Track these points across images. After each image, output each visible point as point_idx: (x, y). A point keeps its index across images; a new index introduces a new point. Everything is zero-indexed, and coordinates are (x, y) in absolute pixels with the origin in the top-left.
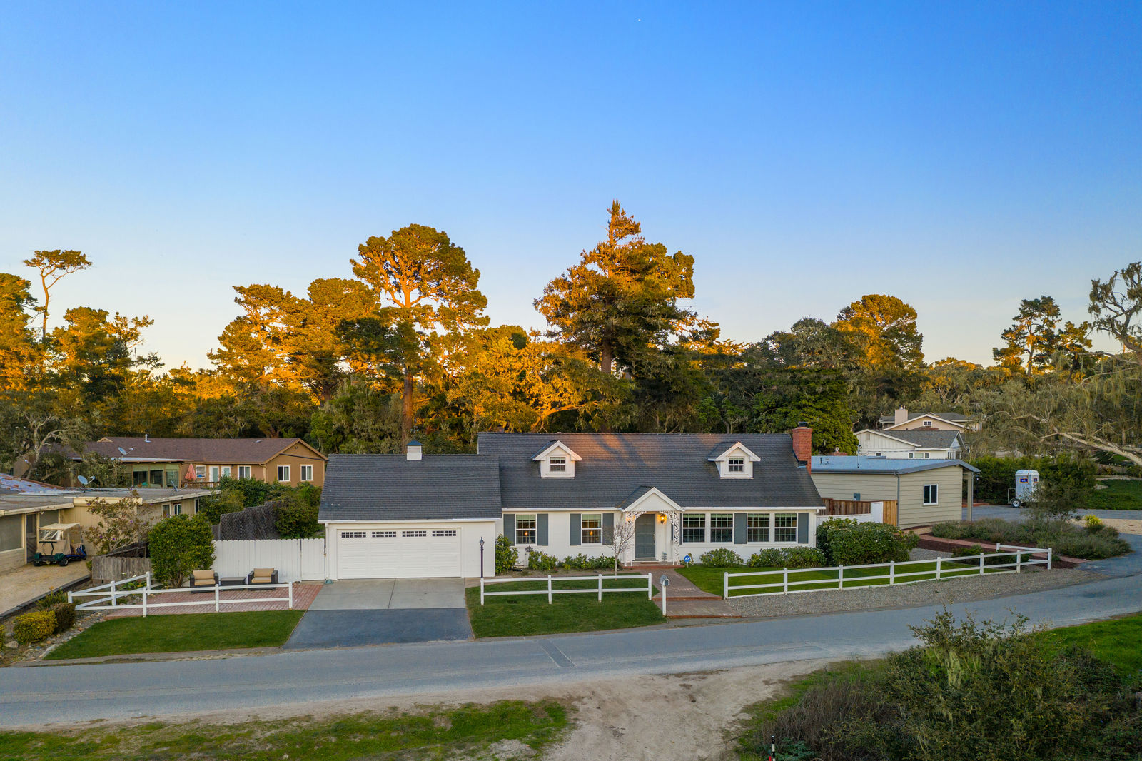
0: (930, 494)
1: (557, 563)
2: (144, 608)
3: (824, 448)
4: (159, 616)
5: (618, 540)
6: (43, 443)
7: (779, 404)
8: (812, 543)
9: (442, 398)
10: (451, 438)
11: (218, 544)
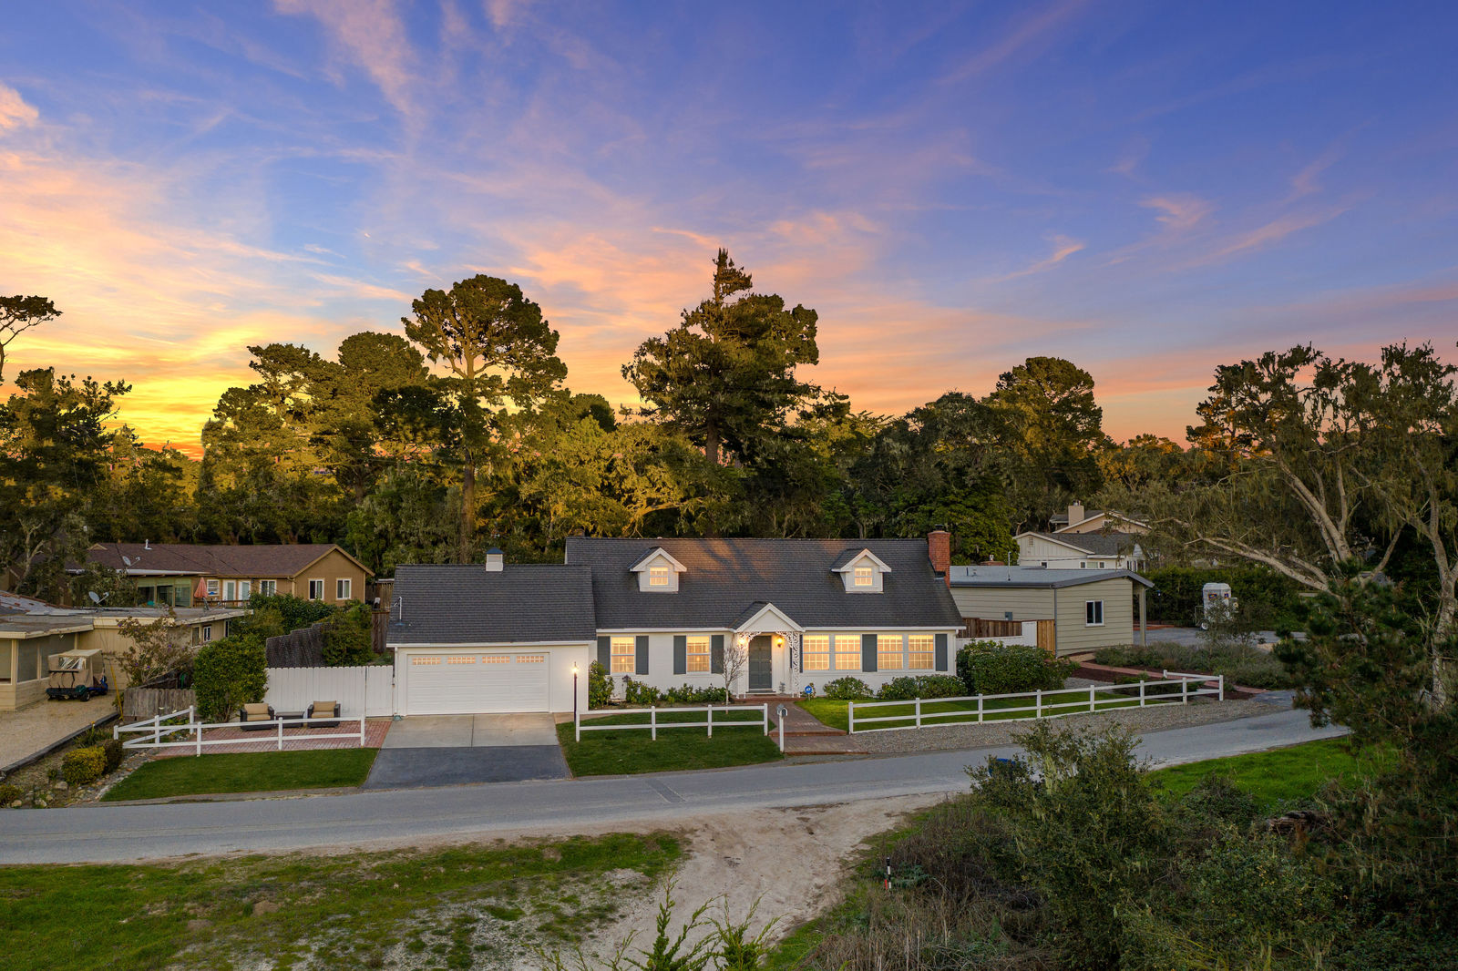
0: (1094, 612)
1: (658, 695)
2: (199, 745)
3: (978, 555)
4: (215, 755)
5: (729, 665)
6: (35, 551)
7: (922, 500)
8: (952, 671)
9: (513, 494)
10: (524, 544)
11: (271, 672)
